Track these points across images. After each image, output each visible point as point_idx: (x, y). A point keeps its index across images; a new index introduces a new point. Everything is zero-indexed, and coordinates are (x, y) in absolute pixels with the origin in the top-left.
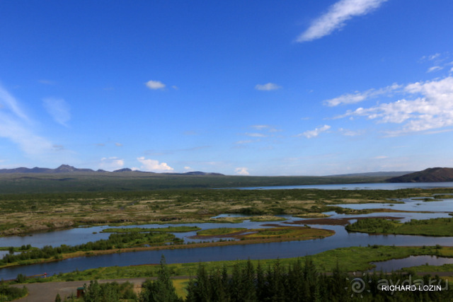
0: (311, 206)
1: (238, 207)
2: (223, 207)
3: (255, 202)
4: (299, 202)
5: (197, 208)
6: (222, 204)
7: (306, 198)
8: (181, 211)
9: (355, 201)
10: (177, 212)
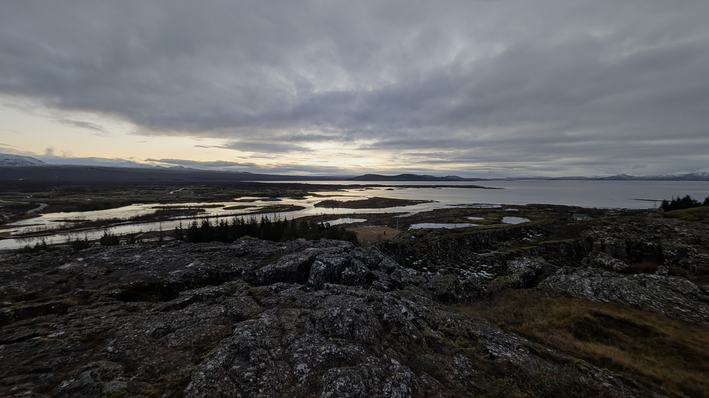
0: (299, 193)
1: (255, 193)
2: (245, 193)
3: (267, 190)
4: (293, 191)
5: (229, 193)
6: (245, 191)
7: (298, 189)
8: (216, 195)
9: (325, 190)
10: (213, 196)
